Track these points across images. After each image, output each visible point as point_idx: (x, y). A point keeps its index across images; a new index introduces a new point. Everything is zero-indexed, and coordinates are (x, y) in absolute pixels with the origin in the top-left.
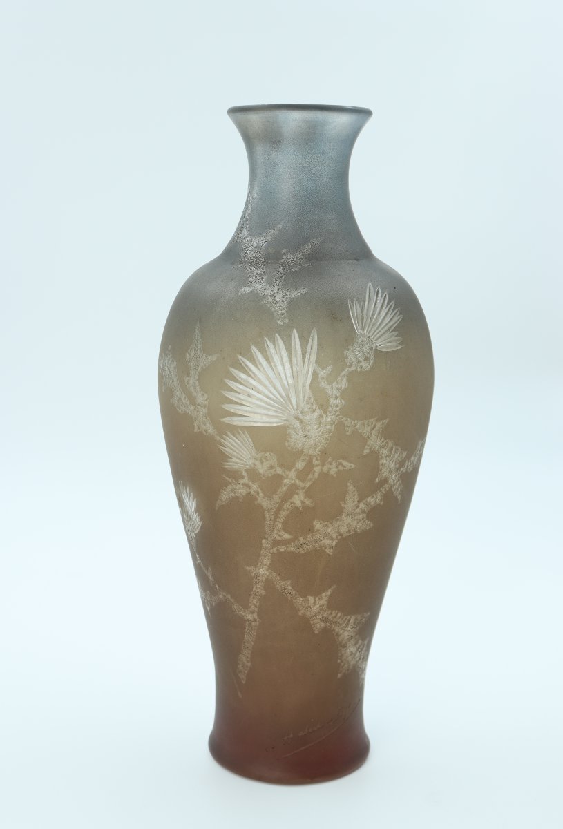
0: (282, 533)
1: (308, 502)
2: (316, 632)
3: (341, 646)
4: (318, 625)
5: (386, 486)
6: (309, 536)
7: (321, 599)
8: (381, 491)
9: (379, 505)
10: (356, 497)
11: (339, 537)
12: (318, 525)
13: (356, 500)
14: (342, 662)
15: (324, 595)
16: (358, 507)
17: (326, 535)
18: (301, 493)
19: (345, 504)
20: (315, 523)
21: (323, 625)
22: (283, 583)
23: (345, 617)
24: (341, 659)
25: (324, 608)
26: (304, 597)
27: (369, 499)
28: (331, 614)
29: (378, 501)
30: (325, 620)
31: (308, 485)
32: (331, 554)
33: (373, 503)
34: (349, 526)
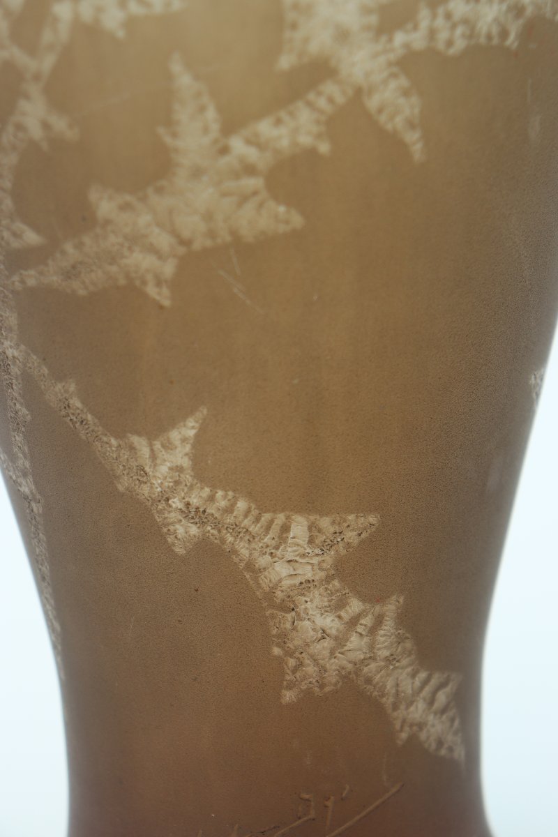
0: (19, 226)
1: (60, 124)
2: (179, 550)
3: (272, 606)
4: (180, 530)
5: (330, 88)
6: (87, 240)
7: (168, 446)
8: (310, 104)
9: (312, 153)
10: (211, 114)
11: (182, 250)
12: (105, 206)
13: (215, 127)
14: (290, 654)
15: (175, 435)
16: (224, 150)
17: (136, 240)
18: (34, 90)
19: (175, 135)
20: (93, 195)
21: (194, 530)
22: (59, 386)
23: (266, 517)
24: (282, 645)
25: (188, 477)
26: (119, 435)
27: (265, 128)
28: (212, 498)
29: (305, 140)
30: (196, 515)
31: (48, 62)
32: (166, 303)
33: (285, 143)
34: (208, 216)
